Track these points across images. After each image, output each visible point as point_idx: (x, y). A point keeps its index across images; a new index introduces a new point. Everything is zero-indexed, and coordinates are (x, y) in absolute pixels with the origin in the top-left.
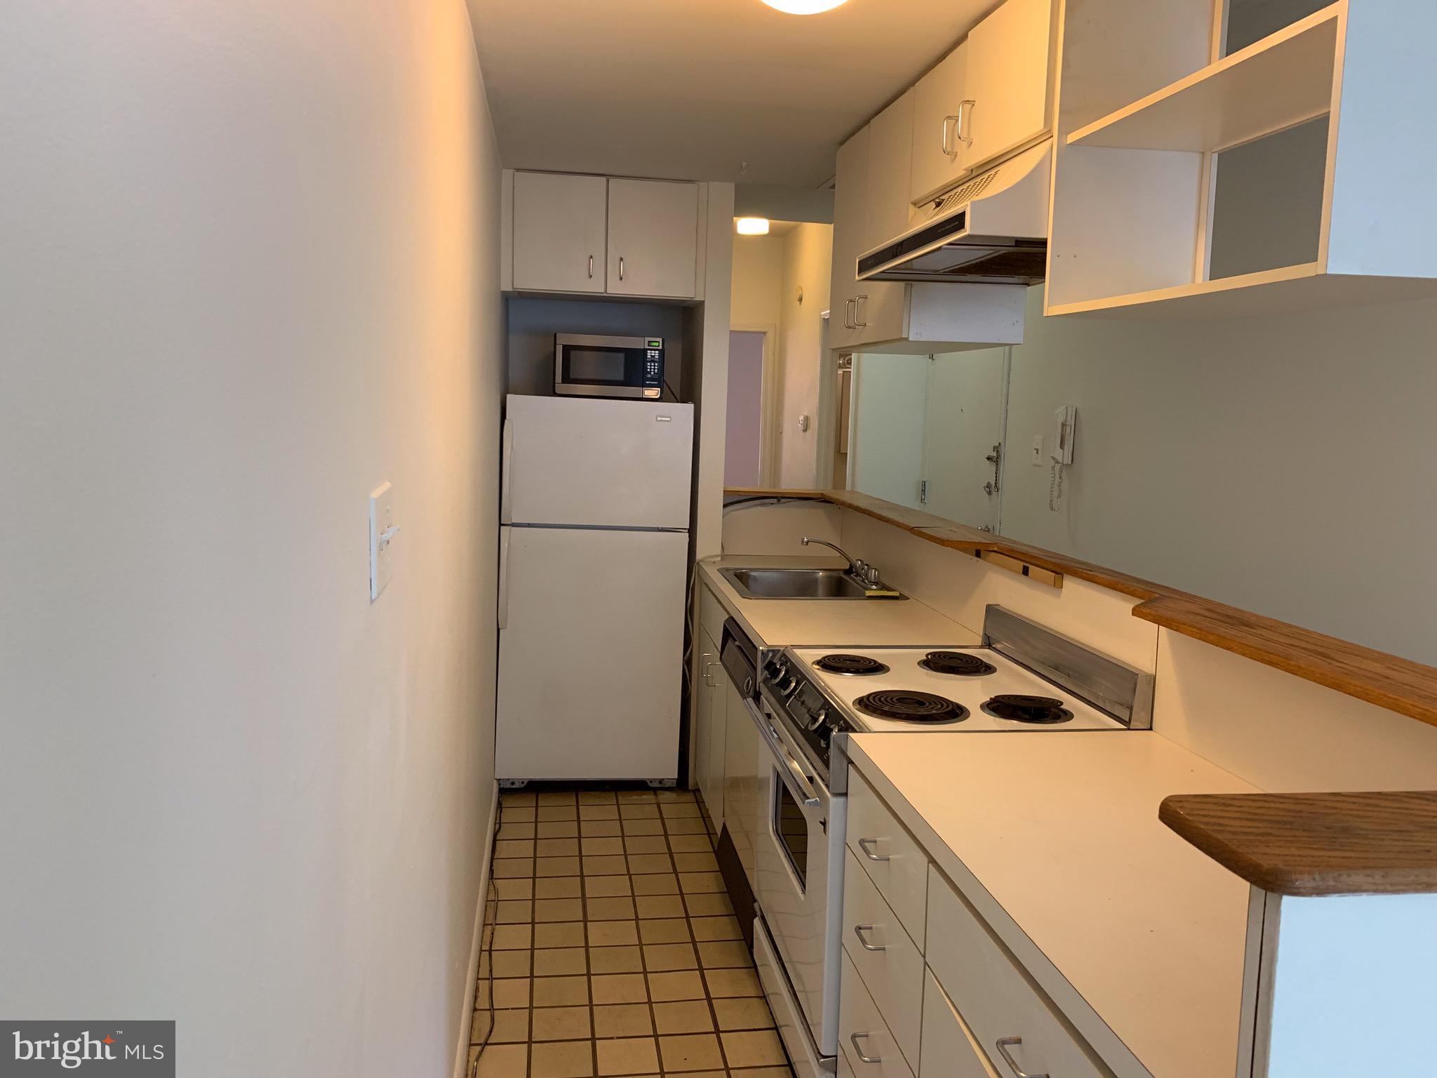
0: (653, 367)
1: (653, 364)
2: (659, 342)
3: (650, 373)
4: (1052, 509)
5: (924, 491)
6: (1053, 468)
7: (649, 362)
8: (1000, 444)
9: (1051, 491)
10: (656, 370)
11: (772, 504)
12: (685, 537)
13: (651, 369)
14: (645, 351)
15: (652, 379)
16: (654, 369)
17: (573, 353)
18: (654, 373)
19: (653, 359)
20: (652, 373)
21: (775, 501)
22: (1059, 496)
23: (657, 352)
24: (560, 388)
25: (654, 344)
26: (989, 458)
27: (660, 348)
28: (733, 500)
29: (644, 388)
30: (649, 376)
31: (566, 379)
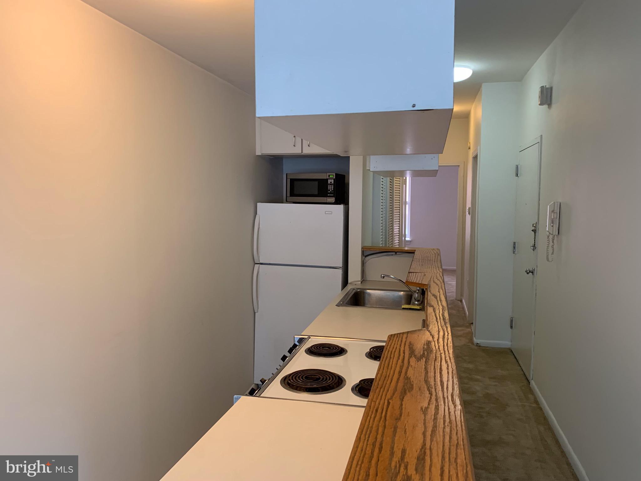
0: (331, 187)
1: (331, 186)
2: (333, 175)
3: (330, 190)
5: (514, 247)
6: (548, 237)
7: (329, 185)
8: (536, 223)
9: (547, 250)
10: (332, 189)
11: (392, 255)
12: (340, 272)
13: (330, 188)
14: (327, 180)
15: (331, 193)
16: (332, 188)
17: (296, 183)
18: (332, 190)
19: (331, 183)
20: (331, 190)
21: (394, 253)
22: (553, 253)
23: (333, 180)
24: (290, 199)
25: (331, 176)
26: (533, 231)
27: (334, 178)
28: (367, 253)
29: (327, 198)
30: (329, 192)
31: (292, 194)
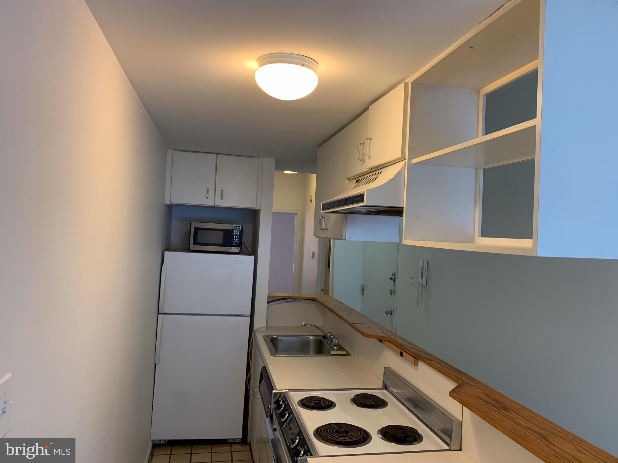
0: (236, 238)
1: (236, 237)
2: (239, 227)
3: (235, 240)
4: (418, 306)
5: (363, 290)
6: (418, 287)
7: (235, 235)
8: (395, 272)
9: (418, 298)
10: (238, 239)
11: (291, 301)
12: (248, 319)
13: (235, 239)
14: (232, 231)
15: (236, 243)
16: (237, 239)
17: (199, 231)
18: (237, 241)
19: (237, 234)
20: (236, 241)
21: (292, 300)
22: (421, 300)
23: (239, 231)
24: (192, 247)
25: (237, 227)
26: (391, 279)
27: (240, 229)
28: (272, 300)
29: (232, 248)
30: (234, 242)
31: (195, 243)
